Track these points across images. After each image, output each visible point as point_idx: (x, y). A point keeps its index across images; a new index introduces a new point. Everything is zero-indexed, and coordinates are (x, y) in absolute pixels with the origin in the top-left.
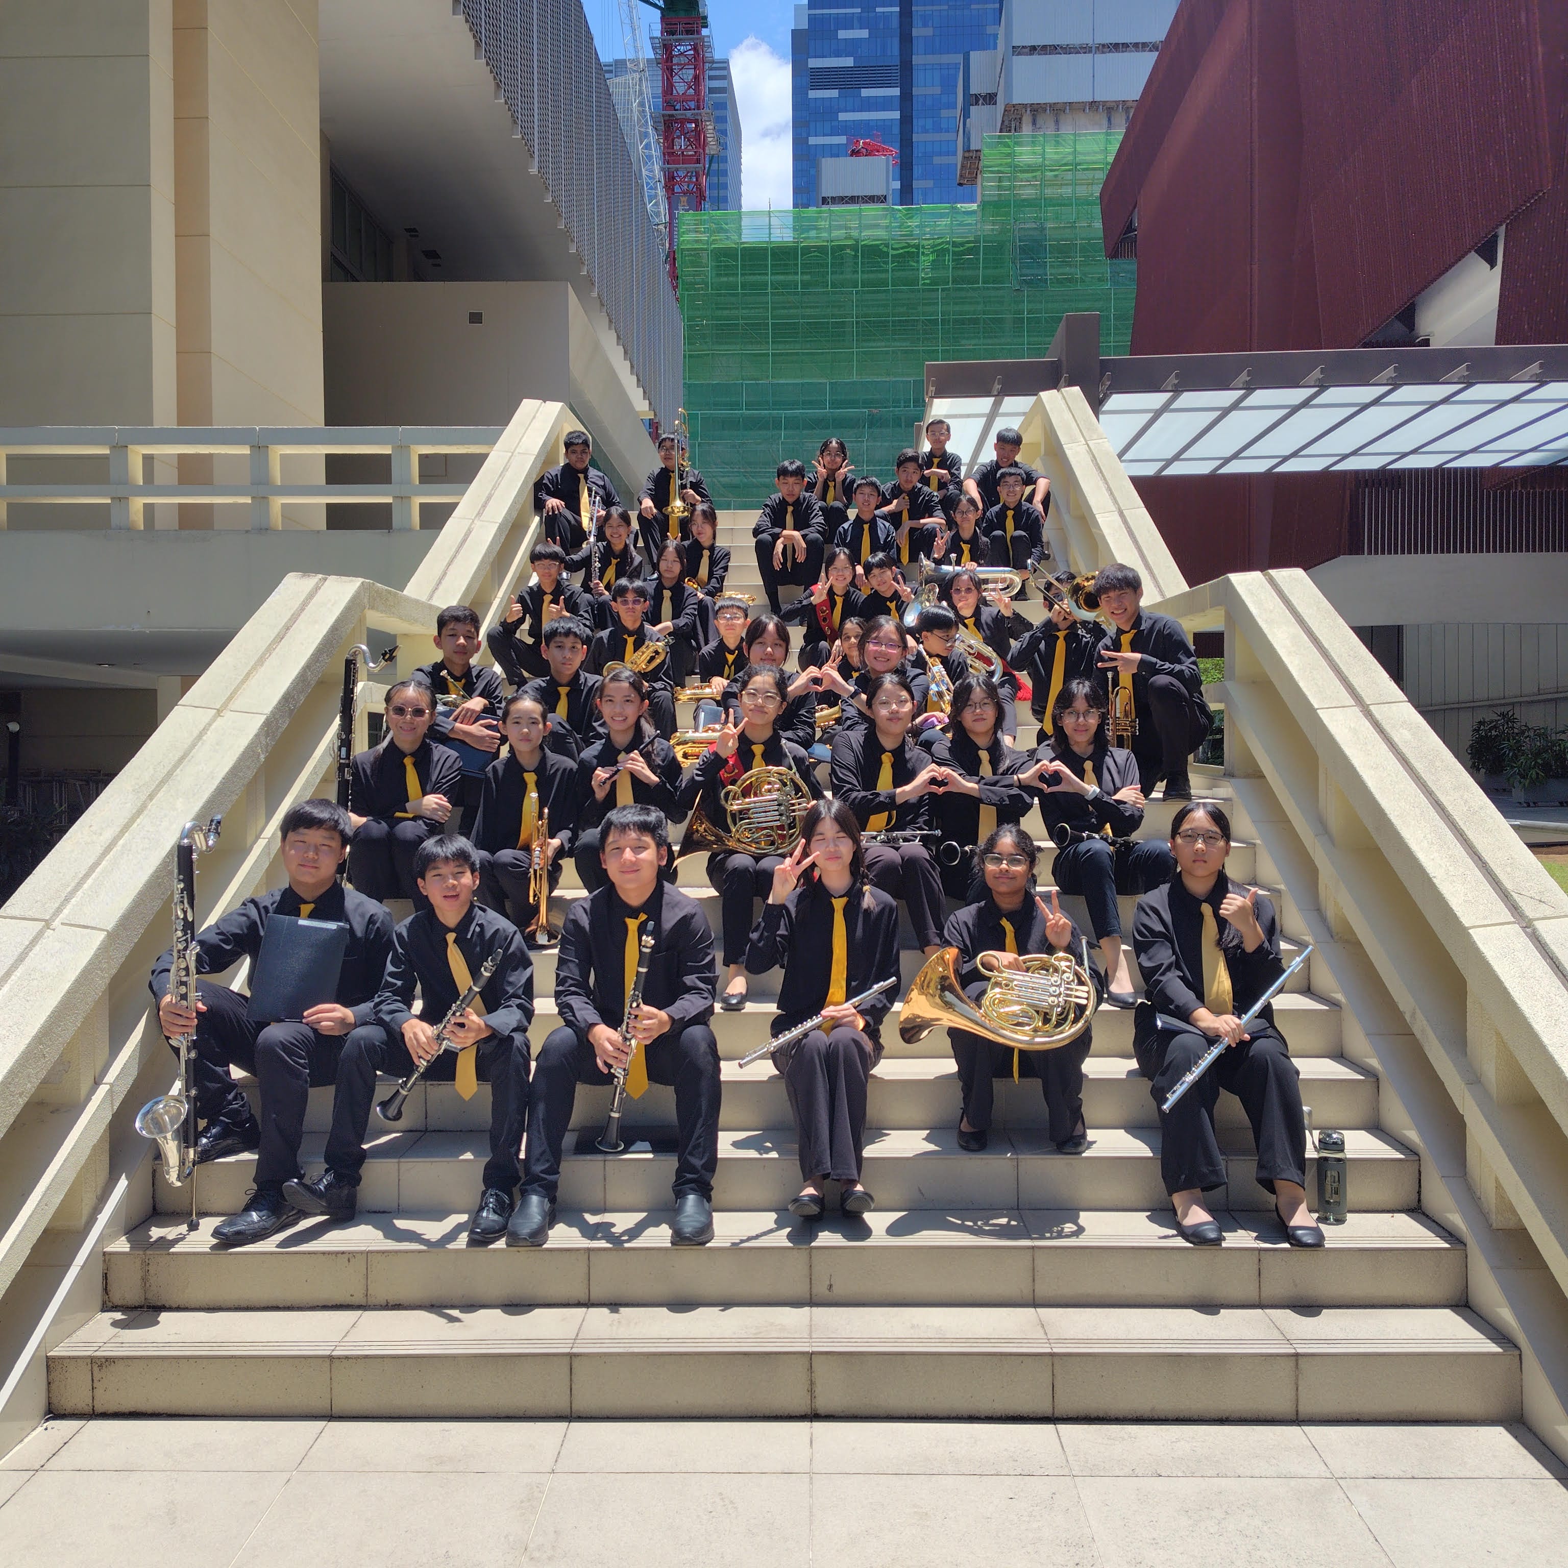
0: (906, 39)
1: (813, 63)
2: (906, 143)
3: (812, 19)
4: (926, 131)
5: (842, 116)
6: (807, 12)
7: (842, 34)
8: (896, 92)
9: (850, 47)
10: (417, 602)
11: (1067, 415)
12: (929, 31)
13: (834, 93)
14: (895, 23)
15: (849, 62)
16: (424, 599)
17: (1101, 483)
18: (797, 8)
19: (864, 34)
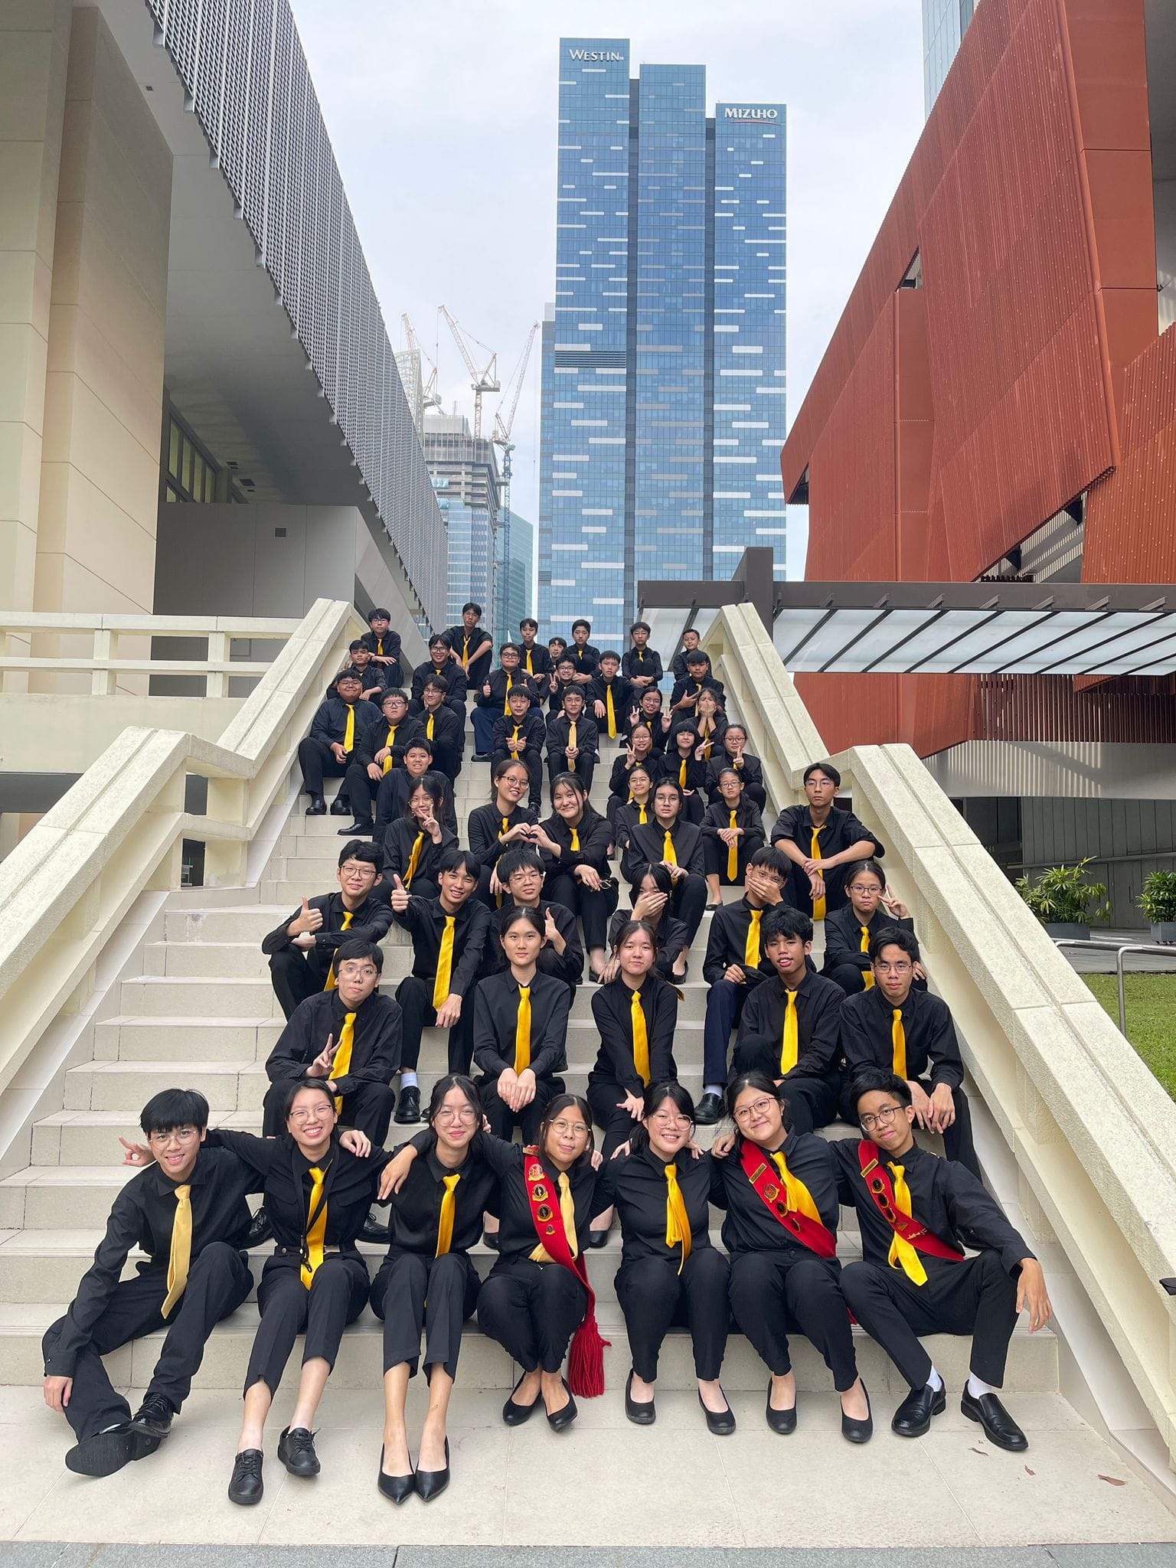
0: (632, 332)
1: (558, 347)
2: (631, 410)
3: (558, 314)
4: (646, 401)
5: (580, 388)
6: (555, 309)
7: (582, 327)
8: (624, 371)
9: (587, 337)
10: (226, 752)
11: (742, 624)
12: (649, 328)
13: (575, 370)
14: (624, 320)
15: (587, 348)
16: (232, 750)
17: (767, 678)
18: (547, 305)
19: (599, 327)
